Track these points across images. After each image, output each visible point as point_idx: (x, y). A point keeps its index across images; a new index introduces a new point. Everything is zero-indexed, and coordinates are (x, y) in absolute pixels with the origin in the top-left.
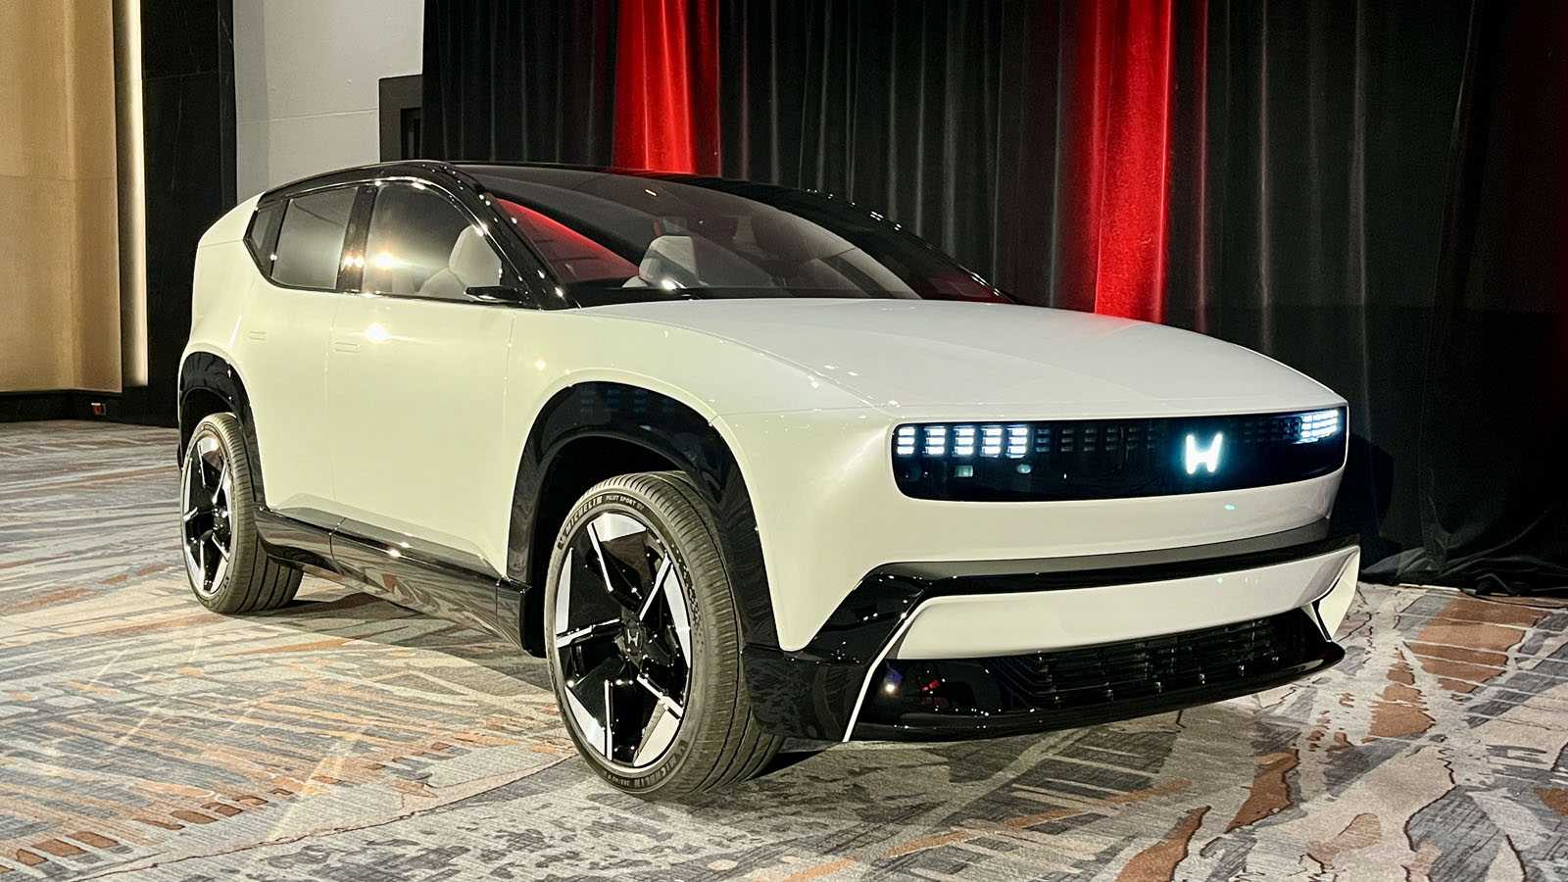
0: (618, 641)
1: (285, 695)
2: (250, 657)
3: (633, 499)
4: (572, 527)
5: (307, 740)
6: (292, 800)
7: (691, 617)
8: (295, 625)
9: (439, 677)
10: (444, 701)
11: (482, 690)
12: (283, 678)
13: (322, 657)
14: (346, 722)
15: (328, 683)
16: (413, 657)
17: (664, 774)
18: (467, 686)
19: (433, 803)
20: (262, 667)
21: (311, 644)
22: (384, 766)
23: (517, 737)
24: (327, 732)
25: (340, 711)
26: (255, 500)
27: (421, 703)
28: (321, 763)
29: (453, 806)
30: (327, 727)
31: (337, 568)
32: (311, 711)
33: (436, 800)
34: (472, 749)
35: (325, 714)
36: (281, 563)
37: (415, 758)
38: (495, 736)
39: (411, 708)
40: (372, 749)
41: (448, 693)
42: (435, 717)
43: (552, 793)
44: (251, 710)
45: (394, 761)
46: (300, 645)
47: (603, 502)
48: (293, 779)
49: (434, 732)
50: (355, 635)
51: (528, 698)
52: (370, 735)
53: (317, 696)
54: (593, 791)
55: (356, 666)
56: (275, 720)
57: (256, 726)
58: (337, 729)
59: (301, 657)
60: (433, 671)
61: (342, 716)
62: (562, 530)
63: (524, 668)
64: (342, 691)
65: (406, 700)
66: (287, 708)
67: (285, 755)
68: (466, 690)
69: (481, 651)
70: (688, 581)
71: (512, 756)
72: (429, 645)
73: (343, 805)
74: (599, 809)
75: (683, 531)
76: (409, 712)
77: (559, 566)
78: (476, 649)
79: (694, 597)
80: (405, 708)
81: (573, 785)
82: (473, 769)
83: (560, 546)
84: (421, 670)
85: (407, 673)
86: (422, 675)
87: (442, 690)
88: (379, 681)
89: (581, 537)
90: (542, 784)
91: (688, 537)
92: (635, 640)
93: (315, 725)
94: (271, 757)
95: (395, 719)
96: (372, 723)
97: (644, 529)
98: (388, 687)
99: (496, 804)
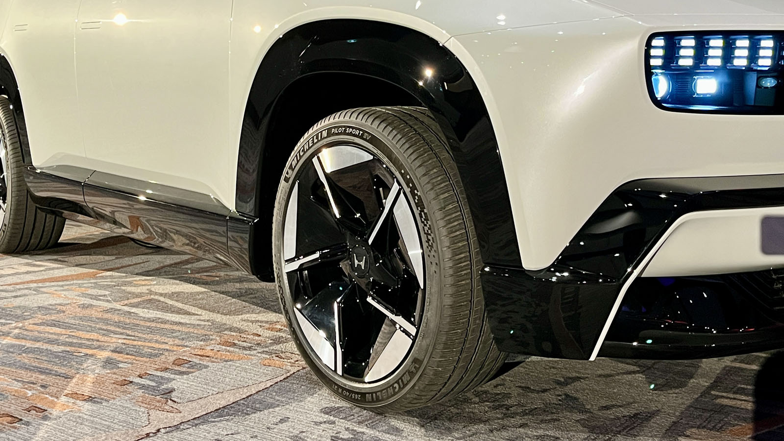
0: (344, 265)
1: (48, 317)
2: (21, 286)
3: (360, 130)
4: (298, 161)
5: (64, 358)
6: (45, 418)
7: (424, 240)
8: (60, 261)
9: (177, 301)
10: (182, 321)
11: (213, 311)
12: (46, 303)
13: (80, 286)
14: (98, 341)
15: (84, 307)
16: (154, 285)
17: (396, 390)
18: (200, 308)
19: (177, 419)
20: (30, 295)
21: (72, 276)
22: (131, 382)
23: (248, 352)
24: (80, 350)
25: (92, 331)
26: (24, 162)
27: (162, 323)
28: (74, 380)
29: (196, 422)
30: (80, 345)
31: (93, 214)
32: (68, 332)
33: (179, 415)
34: (210, 364)
35: (80, 334)
36: (48, 212)
37: (159, 373)
38: (229, 351)
39: (154, 328)
40: (121, 365)
41: (184, 314)
42: (174, 334)
43: (287, 406)
44: (17, 331)
45: (140, 376)
46: (62, 277)
47: (329, 135)
48: (47, 396)
49: (175, 348)
50: (106, 268)
51: (253, 317)
52: (119, 352)
53: (74, 318)
54: (325, 404)
55: (107, 293)
56: (36, 340)
57: (19, 345)
58: (89, 347)
59: (62, 286)
60: (171, 296)
61: (94, 336)
62: (288, 164)
63: (246, 292)
64: (94, 314)
65: (149, 320)
66: (48, 329)
67: (42, 373)
68: (200, 312)
69: (209, 279)
70: (420, 204)
71: (245, 370)
72: (166, 275)
73: (93, 422)
74: (334, 423)
75: (413, 157)
76: (152, 331)
77: (285, 198)
78: (205, 278)
79: (427, 219)
80: (148, 327)
81: (305, 398)
82: (211, 384)
83: (287, 180)
84: (161, 295)
85: (149, 297)
86: (162, 299)
87: (179, 312)
88: (126, 305)
89: (307, 170)
90: (277, 398)
91: (418, 163)
92: (362, 264)
93: (71, 344)
94: (29, 374)
95: (140, 338)
96: (120, 341)
97: (371, 157)
98: (134, 310)
99: (236, 419)
